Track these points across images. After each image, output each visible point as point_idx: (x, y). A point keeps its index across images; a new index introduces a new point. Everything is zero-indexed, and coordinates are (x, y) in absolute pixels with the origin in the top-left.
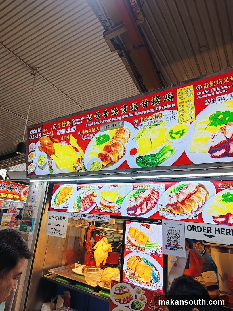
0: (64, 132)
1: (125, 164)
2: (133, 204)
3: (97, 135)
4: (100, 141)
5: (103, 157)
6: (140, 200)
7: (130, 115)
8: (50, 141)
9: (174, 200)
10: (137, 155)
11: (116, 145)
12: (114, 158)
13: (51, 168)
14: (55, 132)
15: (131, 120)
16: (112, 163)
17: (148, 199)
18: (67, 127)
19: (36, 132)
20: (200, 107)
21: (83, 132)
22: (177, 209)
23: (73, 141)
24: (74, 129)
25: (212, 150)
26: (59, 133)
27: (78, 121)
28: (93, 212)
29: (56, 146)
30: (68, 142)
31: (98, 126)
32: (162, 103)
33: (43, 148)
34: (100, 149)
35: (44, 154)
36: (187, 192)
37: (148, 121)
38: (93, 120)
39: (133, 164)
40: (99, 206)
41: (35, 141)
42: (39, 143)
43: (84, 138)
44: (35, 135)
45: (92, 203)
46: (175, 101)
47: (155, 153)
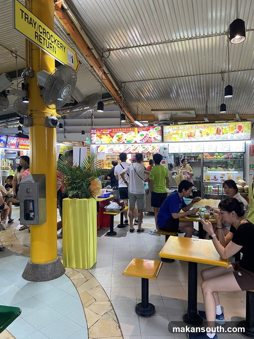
0: (105, 132)
1: (124, 142)
2: (124, 150)
3: (116, 135)
4: (117, 136)
5: (118, 140)
6: (126, 149)
7: (124, 131)
8: (100, 135)
9: (134, 149)
10: (126, 140)
11: (121, 138)
12: (121, 141)
13: (101, 142)
14: (102, 132)
15: (125, 132)
16: (121, 142)
17: (128, 149)
18: (106, 131)
19: (94, 131)
20: (138, 132)
21: (112, 133)
22: (134, 150)
23: (109, 135)
24: (109, 132)
25: (140, 140)
26: (103, 132)
27: (110, 130)
28: (113, 152)
29: (103, 136)
30: (107, 135)
31: (116, 133)
32: (132, 130)
33: (98, 136)
34: (117, 138)
35: (98, 138)
36: (136, 147)
37: (128, 133)
38: (115, 131)
39: (125, 142)
40: (115, 151)
41: (94, 134)
42: (96, 135)
43: (112, 135)
44: (94, 132)
45: (113, 150)
46: (134, 130)
47: (130, 140)
